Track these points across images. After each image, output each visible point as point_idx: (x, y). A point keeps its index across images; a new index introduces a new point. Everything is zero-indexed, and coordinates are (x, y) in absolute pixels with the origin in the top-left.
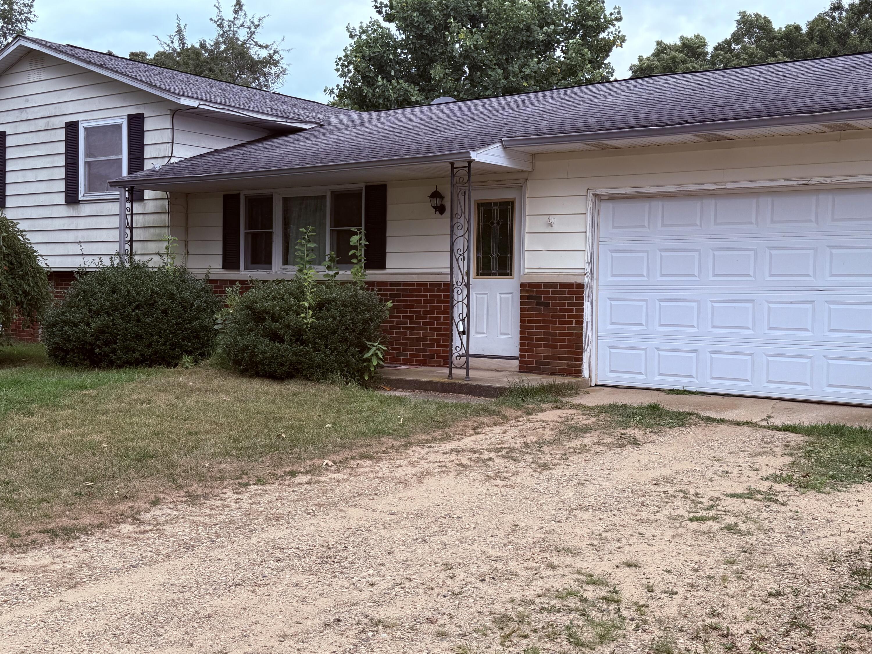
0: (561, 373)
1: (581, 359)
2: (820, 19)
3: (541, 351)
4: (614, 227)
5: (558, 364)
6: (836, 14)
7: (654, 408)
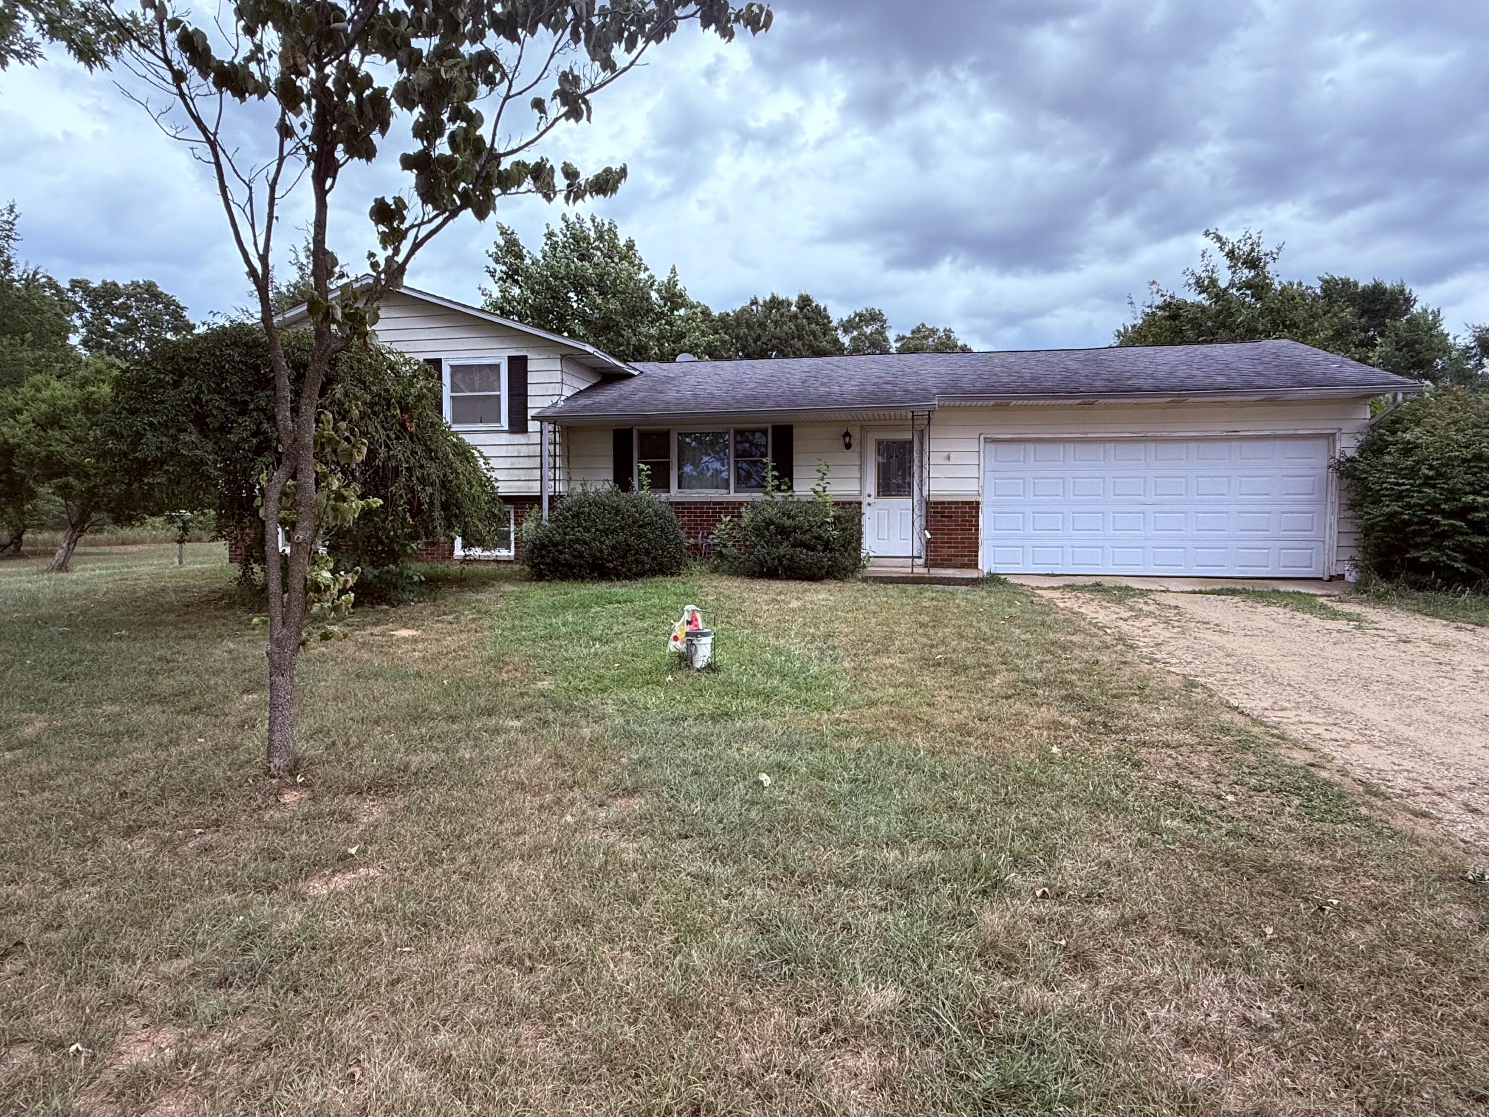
0: (963, 566)
1: (977, 556)
2: (743, 310)
3: (946, 551)
4: (996, 461)
5: (959, 560)
6: (754, 307)
7: (1098, 584)
